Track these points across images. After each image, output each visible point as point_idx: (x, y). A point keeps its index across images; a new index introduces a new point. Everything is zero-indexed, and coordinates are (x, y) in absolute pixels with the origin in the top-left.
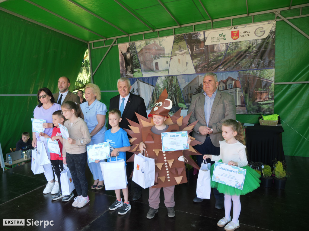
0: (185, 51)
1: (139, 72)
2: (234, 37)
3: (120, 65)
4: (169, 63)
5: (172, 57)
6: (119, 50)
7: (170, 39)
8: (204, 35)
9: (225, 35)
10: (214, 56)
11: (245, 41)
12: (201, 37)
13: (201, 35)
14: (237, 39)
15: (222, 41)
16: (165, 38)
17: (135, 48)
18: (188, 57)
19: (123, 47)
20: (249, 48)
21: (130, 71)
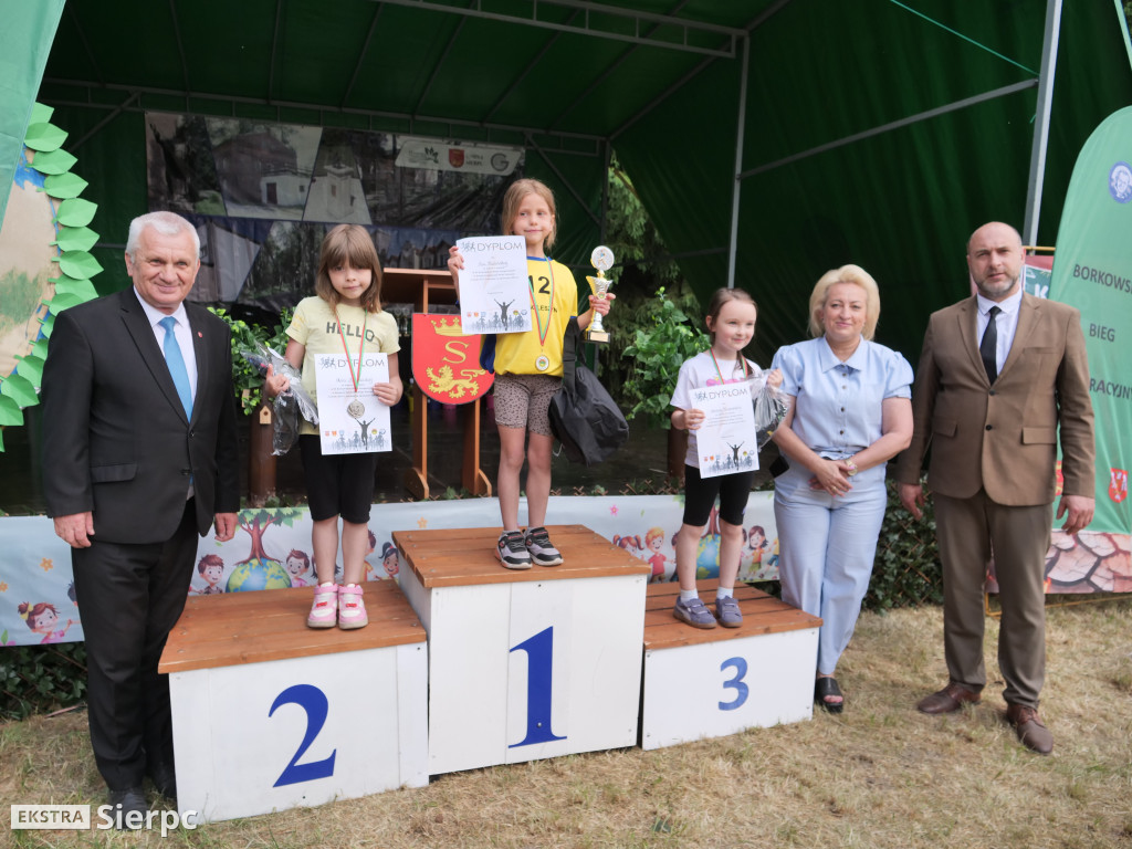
0: (348, 169)
1: (215, 200)
2: (454, 163)
3: (149, 172)
4: (306, 189)
5: (317, 178)
6: (148, 127)
7: (314, 134)
8: (395, 142)
9: (436, 154)
10: (413, 192)
11: (476, 175)
12: (388, 146)
13: (386, 140)
14: (459, 166)
15: (430, 165)
16: (297, 128)
17: (205, 133)
18: (357, 186)
19: (164, 122)
20: (481, 188)
21: (183, 192)
